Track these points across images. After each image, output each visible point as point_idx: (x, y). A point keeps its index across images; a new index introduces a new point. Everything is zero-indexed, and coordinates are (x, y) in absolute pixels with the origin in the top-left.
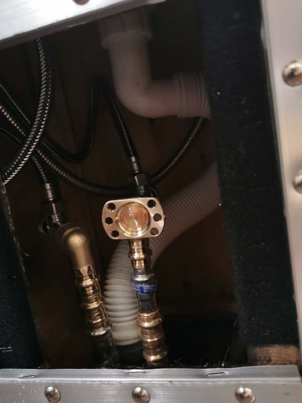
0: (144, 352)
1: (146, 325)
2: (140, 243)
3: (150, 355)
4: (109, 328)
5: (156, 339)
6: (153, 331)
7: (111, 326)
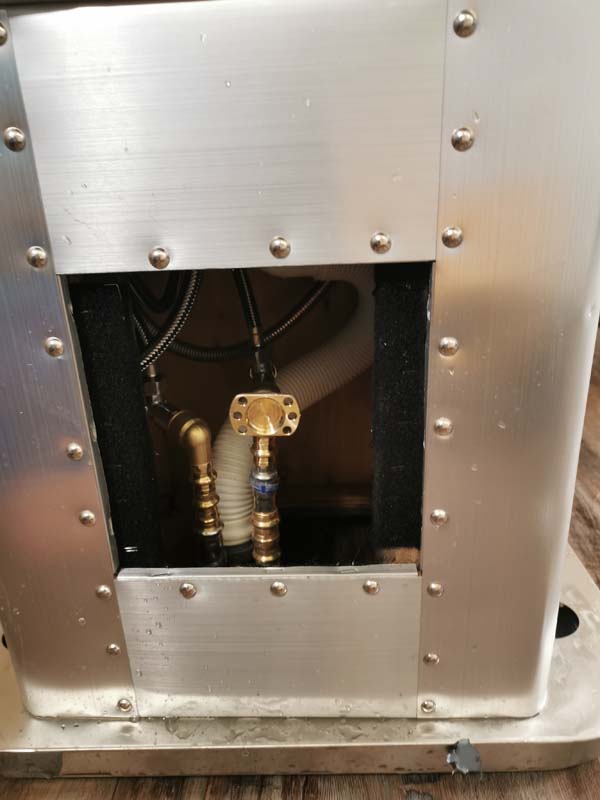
0: (254, 552)
1: (261, 525)
2: (267, 440)
3: (262, 555)
4: (221, 528)
5: (270, 540)
6: (268, 532)
7: (223, 525)
